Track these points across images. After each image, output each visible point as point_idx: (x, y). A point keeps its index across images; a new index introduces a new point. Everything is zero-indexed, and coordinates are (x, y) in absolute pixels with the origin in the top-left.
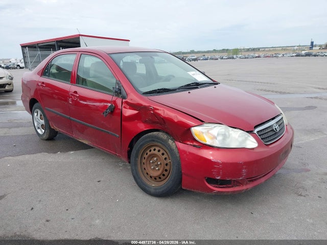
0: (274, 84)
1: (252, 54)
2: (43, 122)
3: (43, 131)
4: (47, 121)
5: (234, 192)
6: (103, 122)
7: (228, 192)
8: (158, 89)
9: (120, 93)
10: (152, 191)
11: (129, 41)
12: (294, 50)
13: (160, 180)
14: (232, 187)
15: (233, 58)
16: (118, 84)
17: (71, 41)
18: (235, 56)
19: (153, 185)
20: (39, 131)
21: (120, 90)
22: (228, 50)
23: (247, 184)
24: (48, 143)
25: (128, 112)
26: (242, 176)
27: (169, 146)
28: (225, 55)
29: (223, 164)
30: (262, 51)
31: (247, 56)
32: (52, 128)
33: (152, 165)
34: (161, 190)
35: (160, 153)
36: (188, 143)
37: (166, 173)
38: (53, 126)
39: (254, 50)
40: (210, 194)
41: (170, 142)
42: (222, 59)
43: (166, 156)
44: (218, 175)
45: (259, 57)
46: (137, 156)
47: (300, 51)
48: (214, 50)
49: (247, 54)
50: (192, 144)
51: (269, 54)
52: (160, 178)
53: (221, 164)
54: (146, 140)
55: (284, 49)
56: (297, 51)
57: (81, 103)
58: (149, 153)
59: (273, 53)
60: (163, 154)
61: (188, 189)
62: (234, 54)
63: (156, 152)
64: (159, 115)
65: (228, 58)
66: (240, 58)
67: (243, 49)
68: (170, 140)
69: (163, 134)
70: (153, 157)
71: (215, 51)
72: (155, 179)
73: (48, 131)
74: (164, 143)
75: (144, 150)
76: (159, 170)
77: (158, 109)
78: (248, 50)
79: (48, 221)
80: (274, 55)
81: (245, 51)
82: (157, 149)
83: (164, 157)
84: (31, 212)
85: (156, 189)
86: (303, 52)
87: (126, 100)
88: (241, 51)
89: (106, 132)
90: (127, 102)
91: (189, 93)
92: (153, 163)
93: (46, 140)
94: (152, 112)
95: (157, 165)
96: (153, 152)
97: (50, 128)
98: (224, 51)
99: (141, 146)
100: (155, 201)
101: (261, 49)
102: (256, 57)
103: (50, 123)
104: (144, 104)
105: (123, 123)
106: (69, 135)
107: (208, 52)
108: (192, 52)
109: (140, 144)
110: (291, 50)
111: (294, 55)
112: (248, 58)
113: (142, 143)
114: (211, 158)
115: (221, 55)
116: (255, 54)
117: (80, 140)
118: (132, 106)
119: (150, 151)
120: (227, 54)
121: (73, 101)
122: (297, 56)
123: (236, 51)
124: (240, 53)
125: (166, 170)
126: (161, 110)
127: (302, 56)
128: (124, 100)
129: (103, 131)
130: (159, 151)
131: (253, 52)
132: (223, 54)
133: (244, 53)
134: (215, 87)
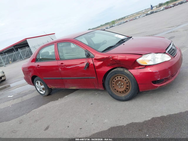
0: (145, 32)
1: (122, 21)
2: (43, 86)
3: (44, 91)
4: (46, 85)
5: (167, 84)
6: (84, 74)
7: (165, 85)
8: (108, 48)
9: (90, 56)
10: (124, 98)
11: (55, 34)
12: (143, 13)
13: (125, 92)
14: (165, 82)
16: (86, 51)
17: (22, 44)
18: (113, 25)
19: (123, 96)
20: (41, 92)
21: (89, 54)
22: (108, 23)
23: (171, 79)
24: (49, 97)
25: (98, 64)
26: (169, 75)
27: (126, 73)
28: (108, 26)
29: (159, 72)
31: (120, 23)
32: (50, 87)
33: (118, 86)
34: (128, 97)
35: (122, 79)
36: (136, 68)
37: (128, 87)
38: (50, 86)
39: (122, 19)
40: (156, 89)
41: (126, 71)
42: (107, 28)
43: (125, 79)
44: (159, 78)
45: (127, 22)
46: (109, 84)
47: (147, 12)
48: (101, 25)
49: (120, 22)
50: (138, 68)
51: (131, 18)
52: (125, 91)
53: (158, 72)
54: (112, 74)
55: (138, 13)
56: (145, 13)
57: (67, 68)
58: (115, 81)
59: (133, 17)
60: (123, 79)
61: (144, 91)
62: (113, 24)
63: (119, 79)
64: (116, 59)
65: (111, 27)
66: (117, 25)
68: (125, 70)
69: (120, 68)
70: (118, 82)
71: (102, 26)
72: (123, 92)
73: (47, 91)
74: (122, 72)
75: (112, 80)
76: (123, 87)
77: (115, 57)
78: (119, 20)
79: (81, 129)
80: (135, 18)
81: (118, 21)
82: (119, 77)
83: (124, 80)
84: (69, 128)
85: (125, 97)
86: (149, 12)
87: (94, 58)
88: (116, 21)
89: (87, 78)
90: (95, 59)
91: (124, 44)
92: (118, 85)
93: (48, 95)
94: (111, 59)
95: (122, 85)
96: (117, 79)
97: (48, 88)
98: (106, 24)
99: (110, 78)
100: (127, 103)
101: (126, 17)
102: (126, 22)
103: (48, 85)
104: (105, 57)
105: (96, 70)
106: (63, 88)
107: (98, 27)
109: (109, 78)
110: (141, 13)
111: (145, 15)
112: (121, 24)
113: (109, 77)
114: (150, 71)
116: (124, 20)
117: (70, 88)
118: (99, 60)
119: (115, 79)
120: (108, 25)
121: (61, 69)
122: (146, 15)
123: (113, 22)
124: (116, 23)
125: (128, 86)
126: (116, 57)
127: (149, 14)
128: (93, 59)
129: (84, 78)
130: (120, 78)
131: (122, 20)
132: (107, 26)
133: (118, 22)
134: (133, 39)
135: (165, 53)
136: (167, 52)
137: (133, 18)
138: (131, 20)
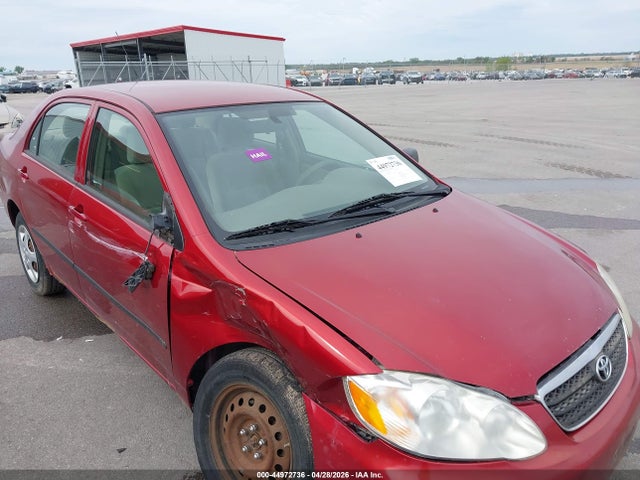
0: (583, 148)
1: (537, 69)
2: (33, 256)
4: (39, 258)
11: (283, 40)
12: (627, 63)
15: (497, 77)
18: (501, 73)
22: (487, 59)
28: (481, 71)
30: (559, 61)
31: (526, 74)
35: (265, 417)
39: (542, 60)
41: (291, 393)
42: (475, 78)
45: (552, 76)
46: (208, 409)
48: (460, 59)
49: (526, 69)
51: (574, 69)
55: (606, 58)
56: (634, 65)
57: (90, 239)
58: (231, 415)
59: (583, 67)
60: (272, 421)
62: (500, 69)
63: (254, 410)
64: (261, 314)
65: (488, 78)
66: (512, 78)
67: (520, 58)
68: (290, 388)
70: (246, 421)
71: (461, 61)
74: (275, 392)
75: (227, 397)
77: (257, 298)
78: (530, 60)
80: (585, 73)
81: (523, 62)
82: (258, 401)
83: (274, 429)
88: (515, 62)
91: (358, 236)
92: (246, 436)
94: (243, 302)
95: (257, 446)
96: (247, 407)
98: (479, 61)
101: (557, 59)
102: (546, 77)
107: (447, 62)
108: (415, 62)
110: (619, 61)
111: (627, 73)
112: (528, 78)
115: (473, 69)
116: (544, 68)
119: (241, 402)
120: (485, 68)
122: (633, 75)
123: (505, 63)
124: (513, 67)
126: (264, 303)
130: (262, 409)
131: (540, 65)
132: (477, 68)
133: (519, 67)
134: (435, 211)
135: (522, 401)
136: (541, 395)
137: (581, 69)
138: (571, 76)
